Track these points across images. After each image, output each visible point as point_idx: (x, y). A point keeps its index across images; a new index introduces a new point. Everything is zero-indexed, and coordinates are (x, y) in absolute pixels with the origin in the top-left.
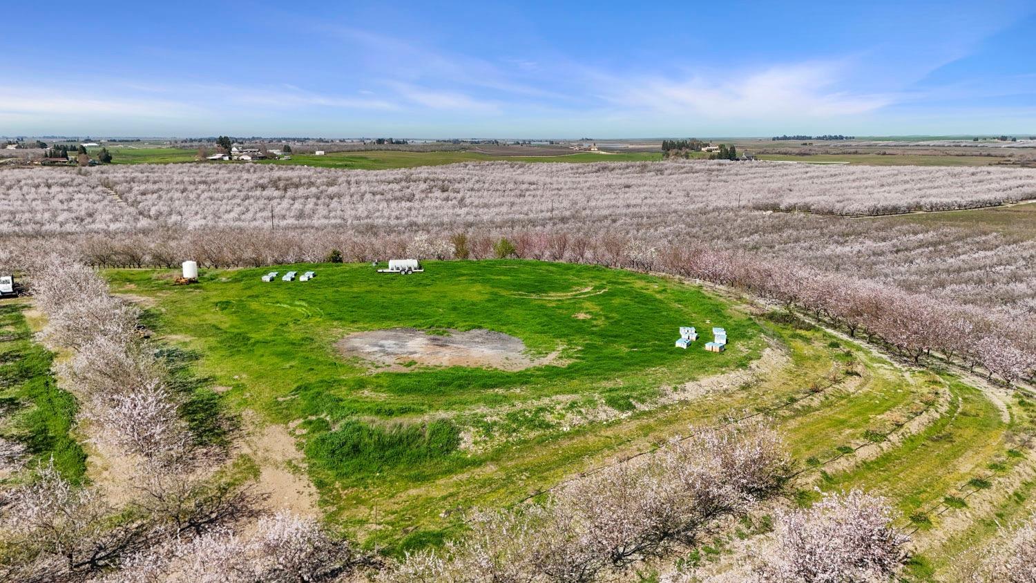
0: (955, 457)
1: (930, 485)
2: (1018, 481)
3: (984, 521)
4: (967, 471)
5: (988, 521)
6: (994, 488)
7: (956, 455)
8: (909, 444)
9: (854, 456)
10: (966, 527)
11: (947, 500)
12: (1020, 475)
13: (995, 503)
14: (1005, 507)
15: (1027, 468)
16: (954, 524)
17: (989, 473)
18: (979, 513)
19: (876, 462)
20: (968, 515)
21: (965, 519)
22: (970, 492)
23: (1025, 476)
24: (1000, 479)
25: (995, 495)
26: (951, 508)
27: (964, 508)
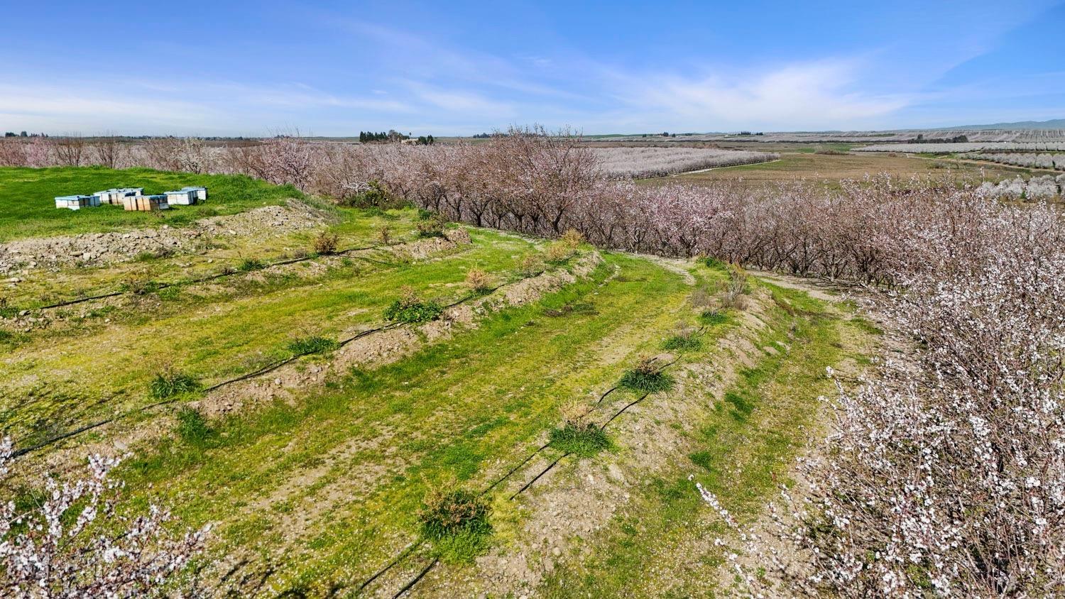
0: (594, 338)
1: (521, 405)
2: (730, 369)
3: (659, 483)
4: (618, 359)
5: (672, 482)
6: (681, 387)
7: (595, 335)
8: (499, 325)
9: (332, 357)
10: (608, 517)
11: (558, 438)
12: (732, 355)
13: (687, 428)
14: (711, 432)
15: (742, 341)
16: (569, 514)
17: (666, 357)
18: (647, 461)
19: (396, 370)
20: (615, 472)
21: (605, 487)
22: (620, 405)
23: (743, 358)
24: (693, 367)
25: (683, 407)
26: (565, 462)
27: (604, 454)
